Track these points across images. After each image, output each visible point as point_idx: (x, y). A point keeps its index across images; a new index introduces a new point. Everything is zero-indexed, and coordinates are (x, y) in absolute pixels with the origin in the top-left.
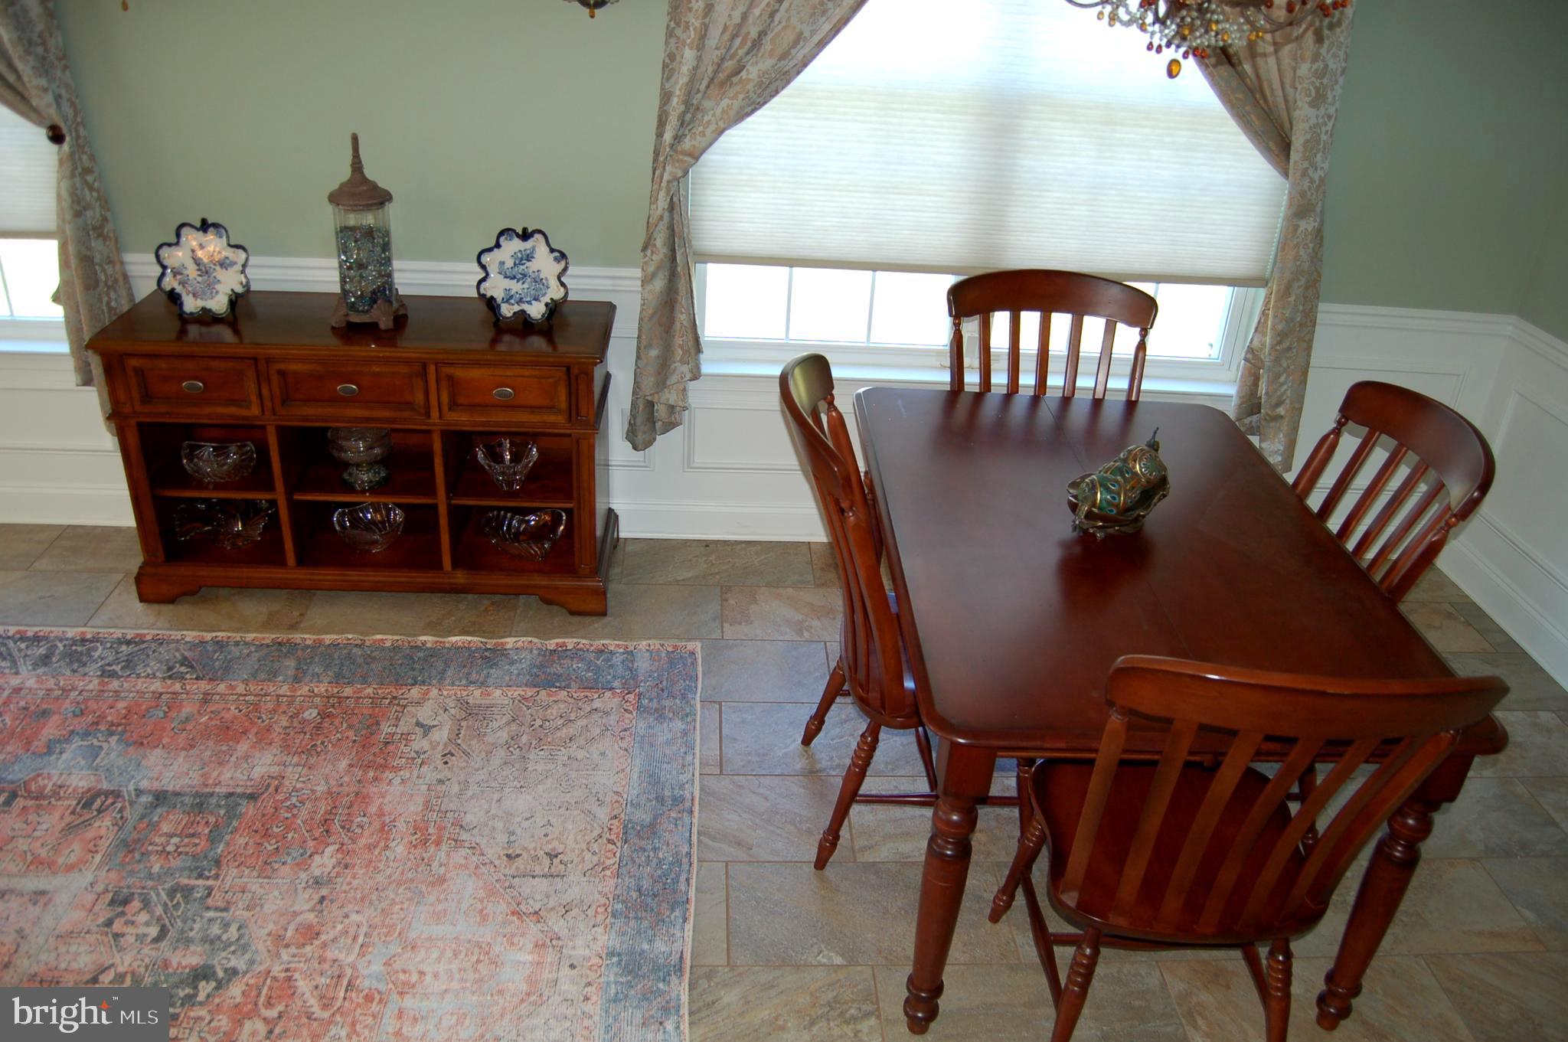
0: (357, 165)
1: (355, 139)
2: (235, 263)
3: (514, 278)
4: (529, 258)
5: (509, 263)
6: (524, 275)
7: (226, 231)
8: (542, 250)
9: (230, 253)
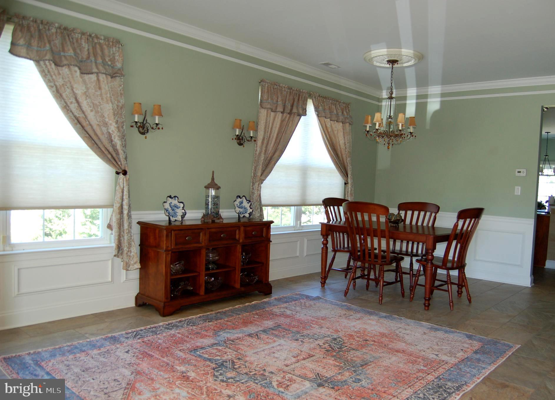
0: (213, 179)
1: (213, 172)
2: (180, 207)
3: (240, 208)
4: (242, 203)
5: (239, 204)
6: (242, 207)
7: (178, 198)
8: (245, 201)
9: (178, 204)
